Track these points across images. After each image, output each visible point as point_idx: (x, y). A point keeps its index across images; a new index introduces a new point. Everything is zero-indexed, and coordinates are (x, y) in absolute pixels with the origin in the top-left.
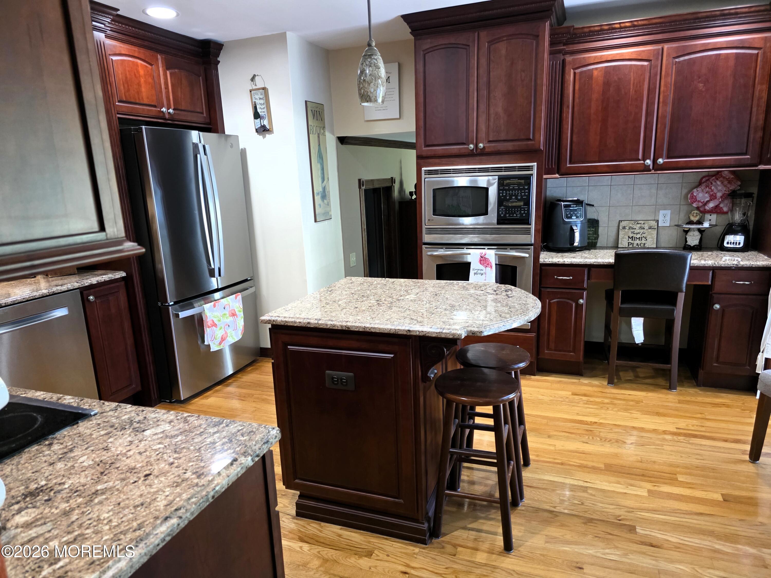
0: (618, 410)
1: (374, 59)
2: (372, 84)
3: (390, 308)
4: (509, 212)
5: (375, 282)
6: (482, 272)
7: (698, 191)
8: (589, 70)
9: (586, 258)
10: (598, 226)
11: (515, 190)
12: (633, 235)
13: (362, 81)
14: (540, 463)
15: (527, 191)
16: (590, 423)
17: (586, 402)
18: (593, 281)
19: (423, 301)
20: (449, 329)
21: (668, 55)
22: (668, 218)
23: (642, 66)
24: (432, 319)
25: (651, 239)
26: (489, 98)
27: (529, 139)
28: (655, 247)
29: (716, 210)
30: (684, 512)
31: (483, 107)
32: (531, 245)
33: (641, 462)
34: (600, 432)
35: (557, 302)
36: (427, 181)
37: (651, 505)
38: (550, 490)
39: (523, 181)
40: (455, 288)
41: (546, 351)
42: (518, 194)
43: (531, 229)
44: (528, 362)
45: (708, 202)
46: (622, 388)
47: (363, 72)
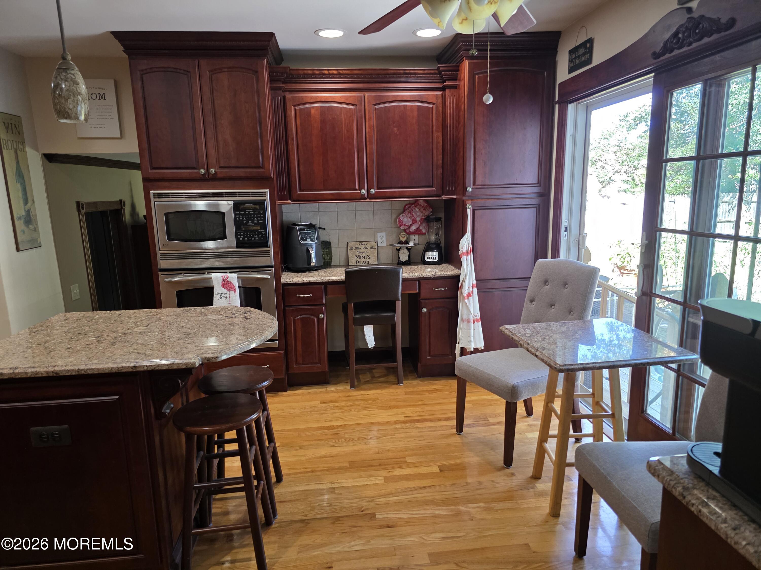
0: (359, 410)
1: (71, 73)
2: (70, 101)
3: (113, 344)
4: (247, 236)
5: (97, 316)
6: (226, 296)
7: (403, 216)
8: (307, 108)
9: (322, 276)
10: (331, 247)
11: (251, 214)
12: (359, 254)
13: (57, 95)
14: (292, 476)
15: (262, 215)
16: (336, 427)
17: (332, 408)
18: (329, 296)
19: (154, 332)
20: (181, 359)
21: (369, 102)
22: (384, 239)
23: (350, 109)
24: (163, 350)
25: (373, 257)
26: (215, 126)
27: (259, 167)
28: (377, 264)
29: (418, 232)
30: (412, 489)
31: (210, 133)
32: (272, 267)
33: (378, 453)
34: (345, 433)
35: (301, 318)
36: (157, 205)
37: (387, 490)
38: (302, 500)
39: (257, 207)
40: (192, 315)
41: (295, 366)
42: (254, 218)
43: (270, 252)
44: (271, 380)
45: (411, 225)
46: (362, 390)
47: (57, 86)
